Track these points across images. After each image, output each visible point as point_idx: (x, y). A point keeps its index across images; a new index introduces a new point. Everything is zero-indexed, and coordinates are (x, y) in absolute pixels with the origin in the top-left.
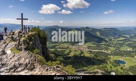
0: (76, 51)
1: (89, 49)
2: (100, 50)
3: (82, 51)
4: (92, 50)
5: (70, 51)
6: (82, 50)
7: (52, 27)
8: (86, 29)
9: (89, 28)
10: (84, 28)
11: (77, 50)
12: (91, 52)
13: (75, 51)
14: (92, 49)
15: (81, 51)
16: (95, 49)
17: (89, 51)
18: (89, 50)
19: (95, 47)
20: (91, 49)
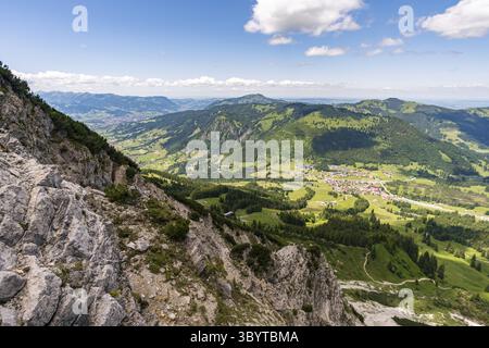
0: (335, 195)
1: (395, 193)
2: (459, 205)
3: (363, 200)
4: (411, 201)
5: (311, 195)
6: (362, 195)
7: (240, 98)
8: (384, 108)
9: (402, 102)
10: (377, 101)
11: (338, 190)
12: (404, 207)
13: (330, 194)
14: (414, 198)
15: (357, 196)
16: (425, 199)
17: (396, 203)
18: (398, 199)
19: (428, 188)
20: (405, 195)
